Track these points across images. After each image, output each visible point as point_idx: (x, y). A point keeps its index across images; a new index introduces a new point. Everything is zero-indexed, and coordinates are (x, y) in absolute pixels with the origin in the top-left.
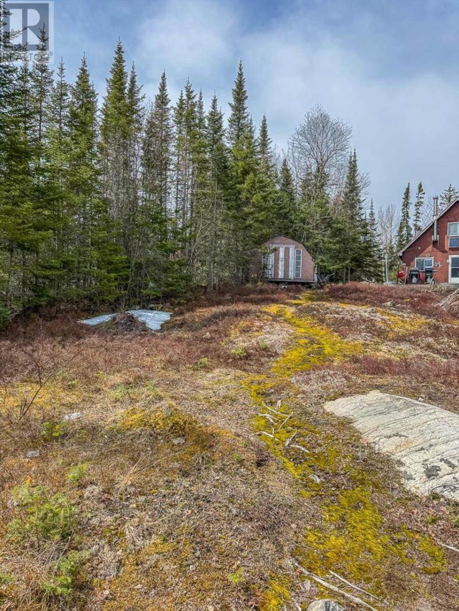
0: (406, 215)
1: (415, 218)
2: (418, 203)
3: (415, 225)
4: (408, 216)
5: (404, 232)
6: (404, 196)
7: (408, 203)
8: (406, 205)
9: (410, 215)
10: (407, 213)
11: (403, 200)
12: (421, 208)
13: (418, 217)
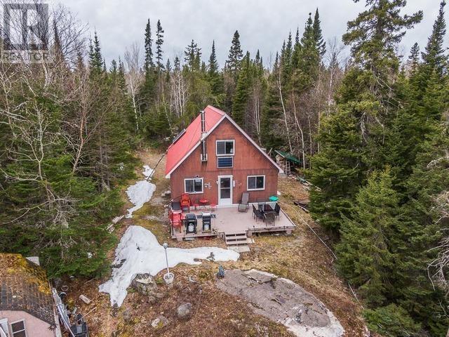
0: (149, 52)
1: (157, 55)
2: (159, 41)
3: (158, 63)
4: (151, 54)
5: (150, 66)
6: (145, 32)
7: (150, 40)
8: (148, 41)
9: (153, 52)
10: (150, 50)
11: (146, 37)
12: (161, 46)
13: (160, 55)
